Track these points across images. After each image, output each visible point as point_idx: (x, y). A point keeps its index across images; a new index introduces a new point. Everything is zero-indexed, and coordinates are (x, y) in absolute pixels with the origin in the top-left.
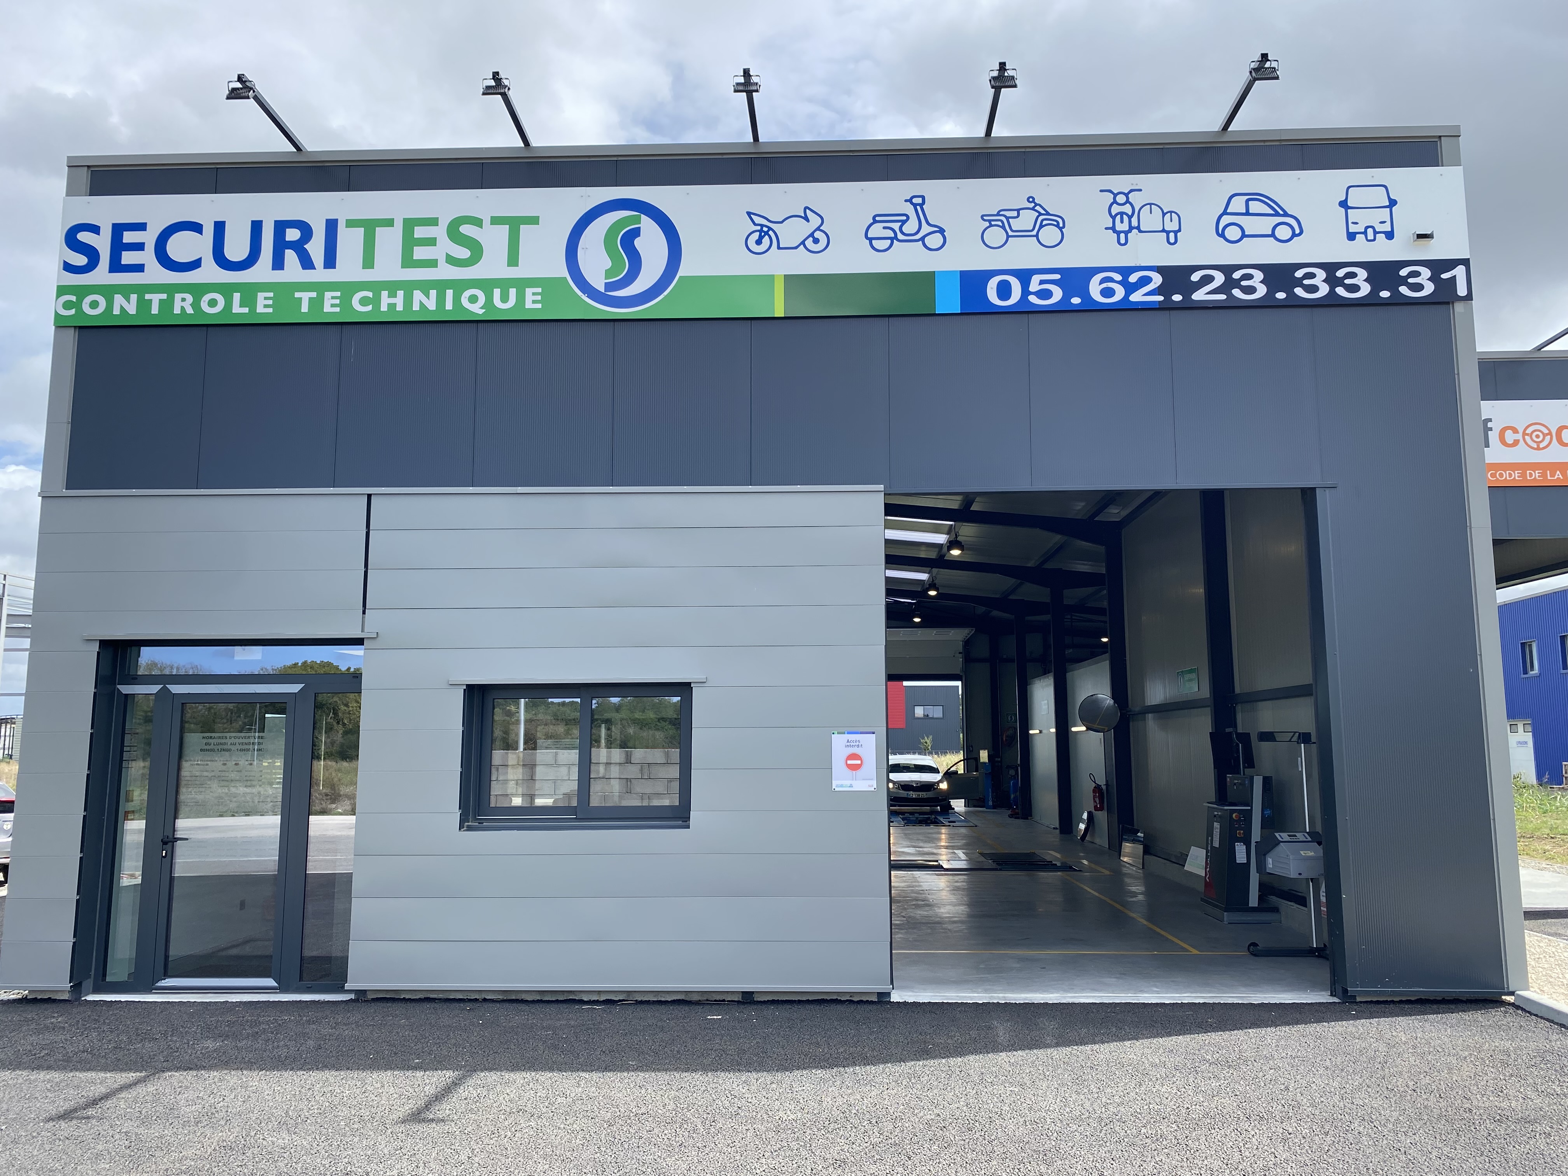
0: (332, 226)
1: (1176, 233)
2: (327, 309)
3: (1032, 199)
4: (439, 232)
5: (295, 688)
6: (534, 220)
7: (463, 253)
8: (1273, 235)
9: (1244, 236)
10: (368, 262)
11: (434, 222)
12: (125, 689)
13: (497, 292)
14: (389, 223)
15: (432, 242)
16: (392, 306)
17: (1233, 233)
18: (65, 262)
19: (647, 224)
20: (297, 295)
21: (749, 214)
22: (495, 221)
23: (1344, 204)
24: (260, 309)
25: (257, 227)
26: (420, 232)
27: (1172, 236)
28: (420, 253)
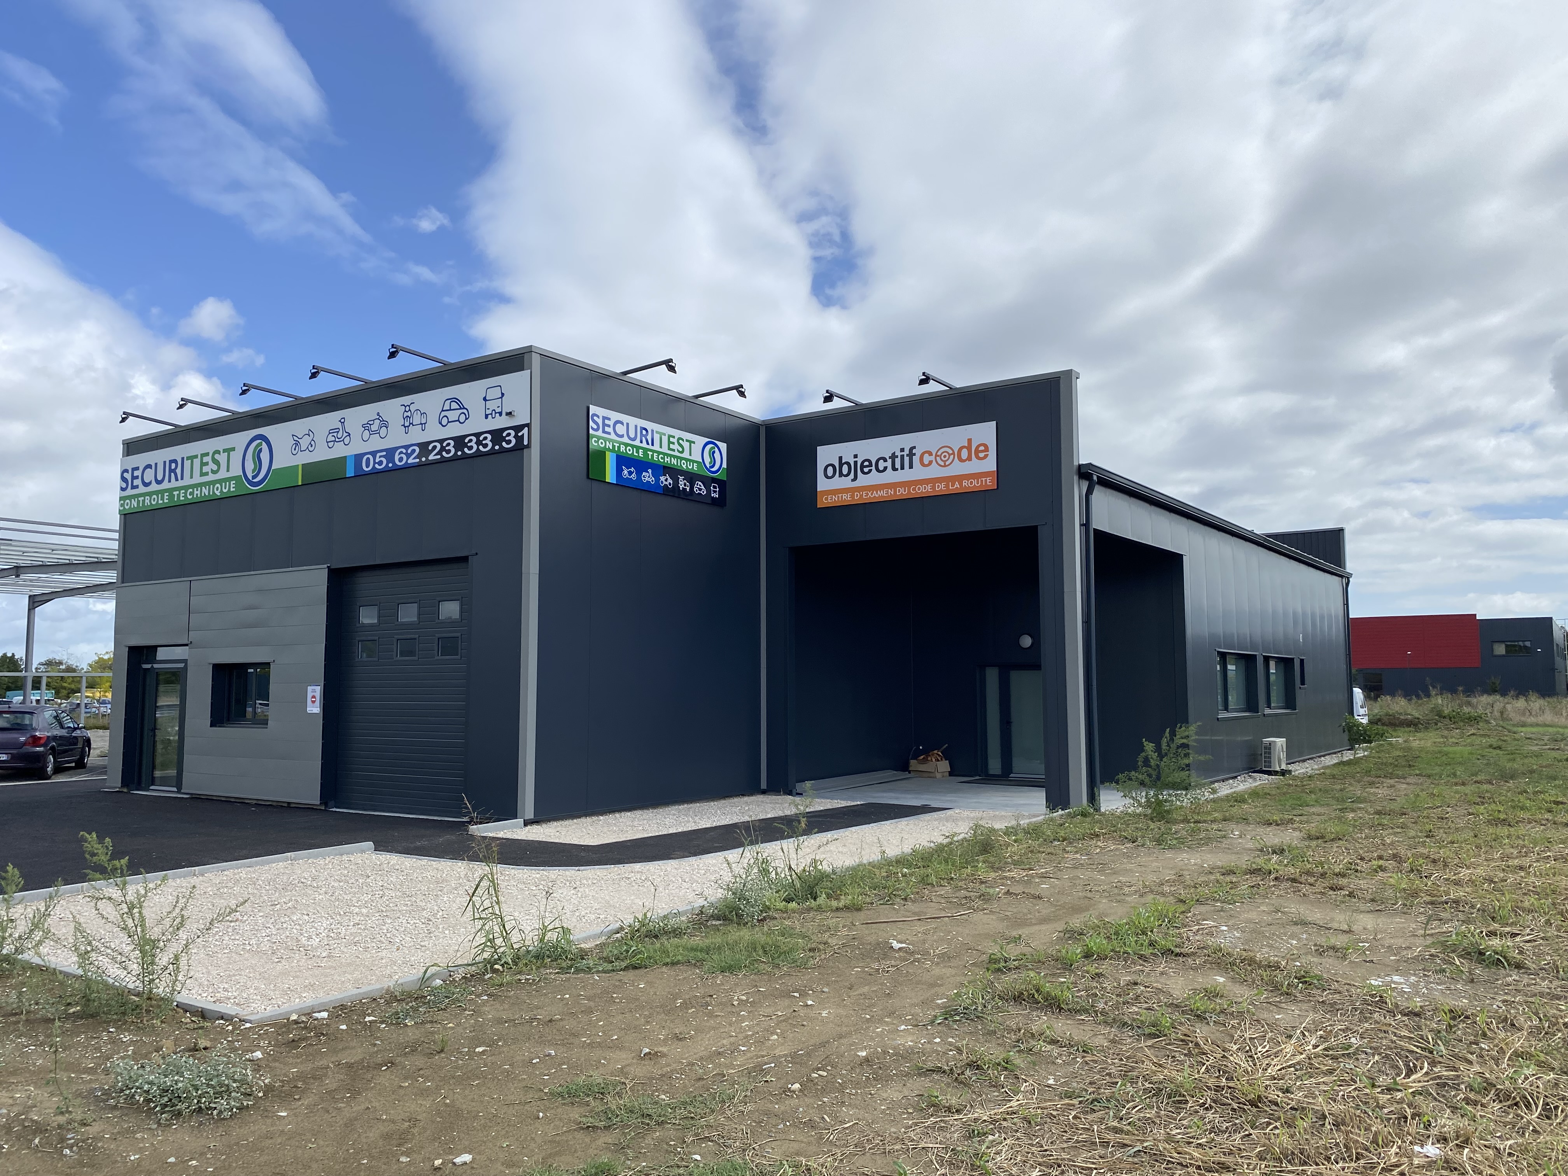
0: (183, 459)
1: (425, 424)
2: (181, 498)
3: (378, 414)
4: (209, 458)
5: (182, 665)
6: (234, 449)
7: (215, 468)
8: (458, 420)
9: (449, 422)
10: (192, 476)
11: (207, 454)
13: (223, 484)
14: (196, 457)
15: (207, 463)
16: (197, 495)
17: (445, 421)
18: (121, 487)
19: (264, 446)
20: (174, 493)
21: (293, 435)
22: (224, 451)
23: (485, 399)
24: (166, 500)
25: (165, 463)
26: (204, 460)
27: (423, 426)
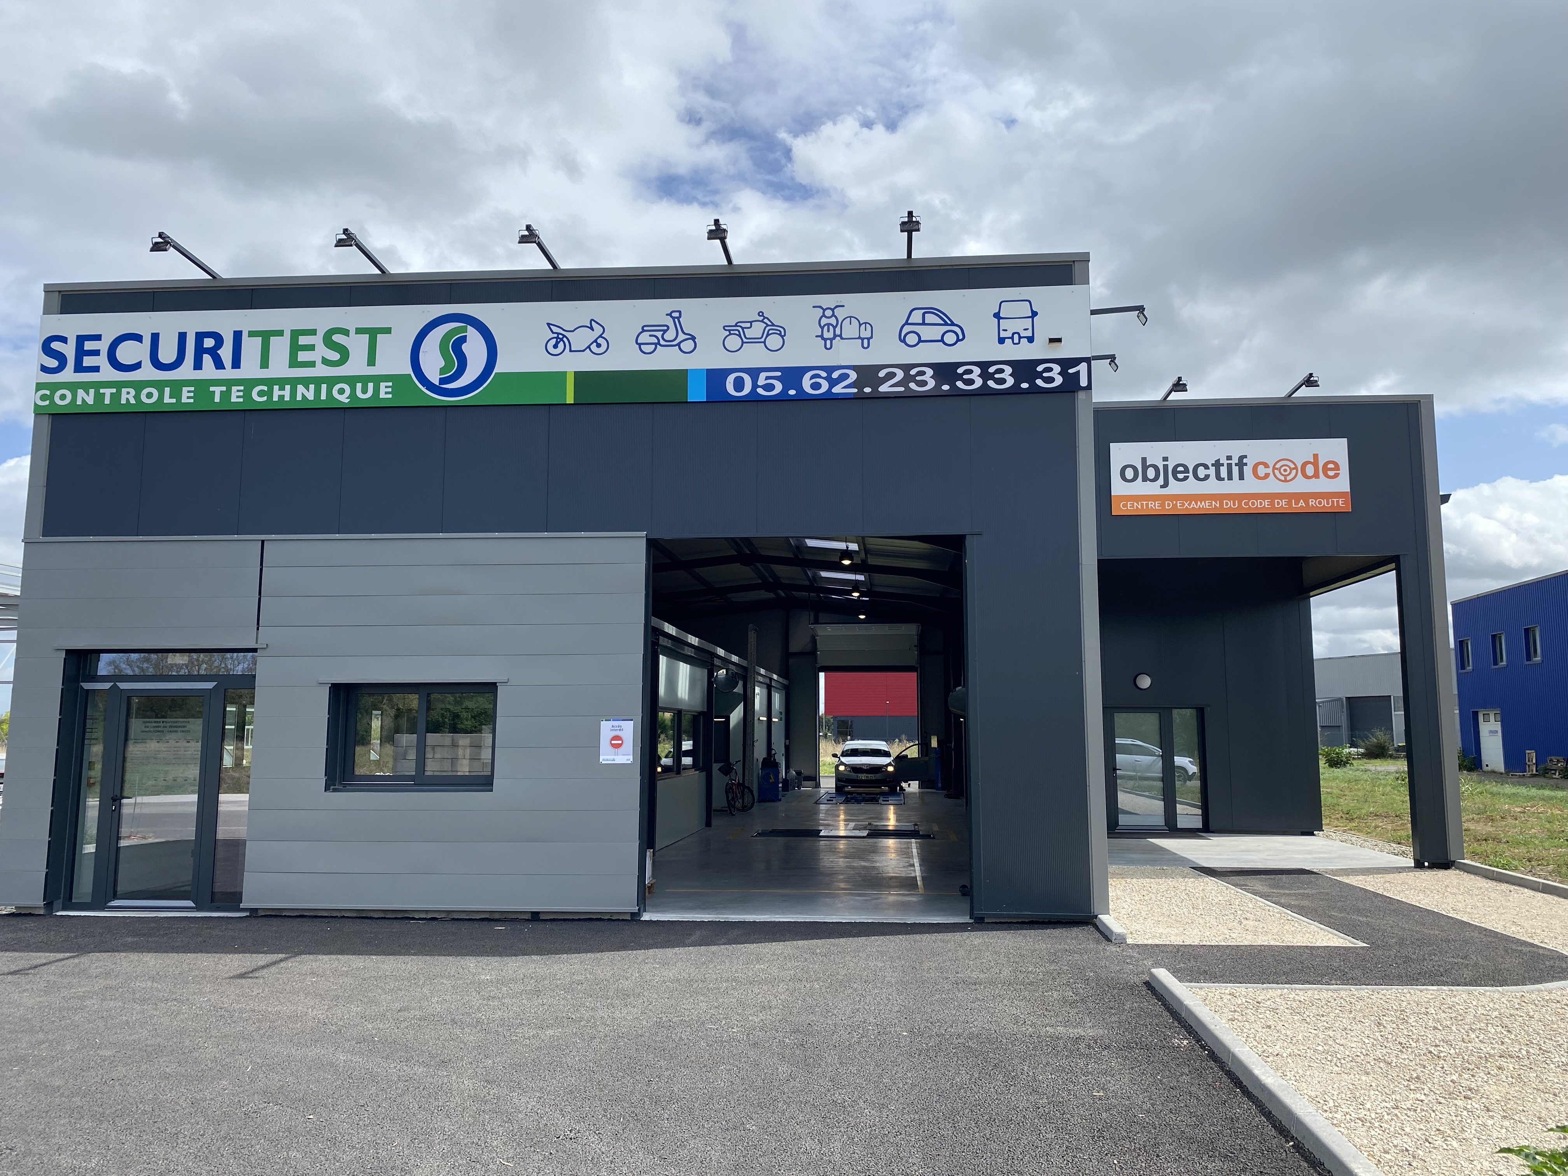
0: (238, 335)
1: (869, 339)
2: (234, 399)
3: (761, 314)
4: (317, 340)
5: (210, 685)
6: (388, 331)
7: (335, 356)
8: (942, 340)
9: (920, 341)
10: (265, 364)
11: (313, 332)
12: (87, 686)
13: (359, 386)
14: (280, 333)
15: (311, 348)
16: (281, 397)
17: (912, 339)
18: (42, 365)
19: (472, 333)
20: (212, 389)
21: (549, 324)
22: (359, 331)
23: (997, 316)
24: (184, 400)
25: (182, 337)
26: (303, 340)
27: (866, 342)
28: (302, 356)
